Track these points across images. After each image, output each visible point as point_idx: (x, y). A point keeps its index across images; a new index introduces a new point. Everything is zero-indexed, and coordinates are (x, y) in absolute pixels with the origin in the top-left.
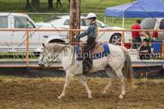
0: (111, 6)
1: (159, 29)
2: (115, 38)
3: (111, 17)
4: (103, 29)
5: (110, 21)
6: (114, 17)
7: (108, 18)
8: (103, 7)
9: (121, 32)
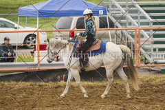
0: (24, 5)
1: (76, 29)
2: (29, 40)
3: (25, 17)
4: (16, 30)
5: (24, 21)
6: (28, 17)
7: (21, 19)
8: (15, 6)
9: (36, 33)
